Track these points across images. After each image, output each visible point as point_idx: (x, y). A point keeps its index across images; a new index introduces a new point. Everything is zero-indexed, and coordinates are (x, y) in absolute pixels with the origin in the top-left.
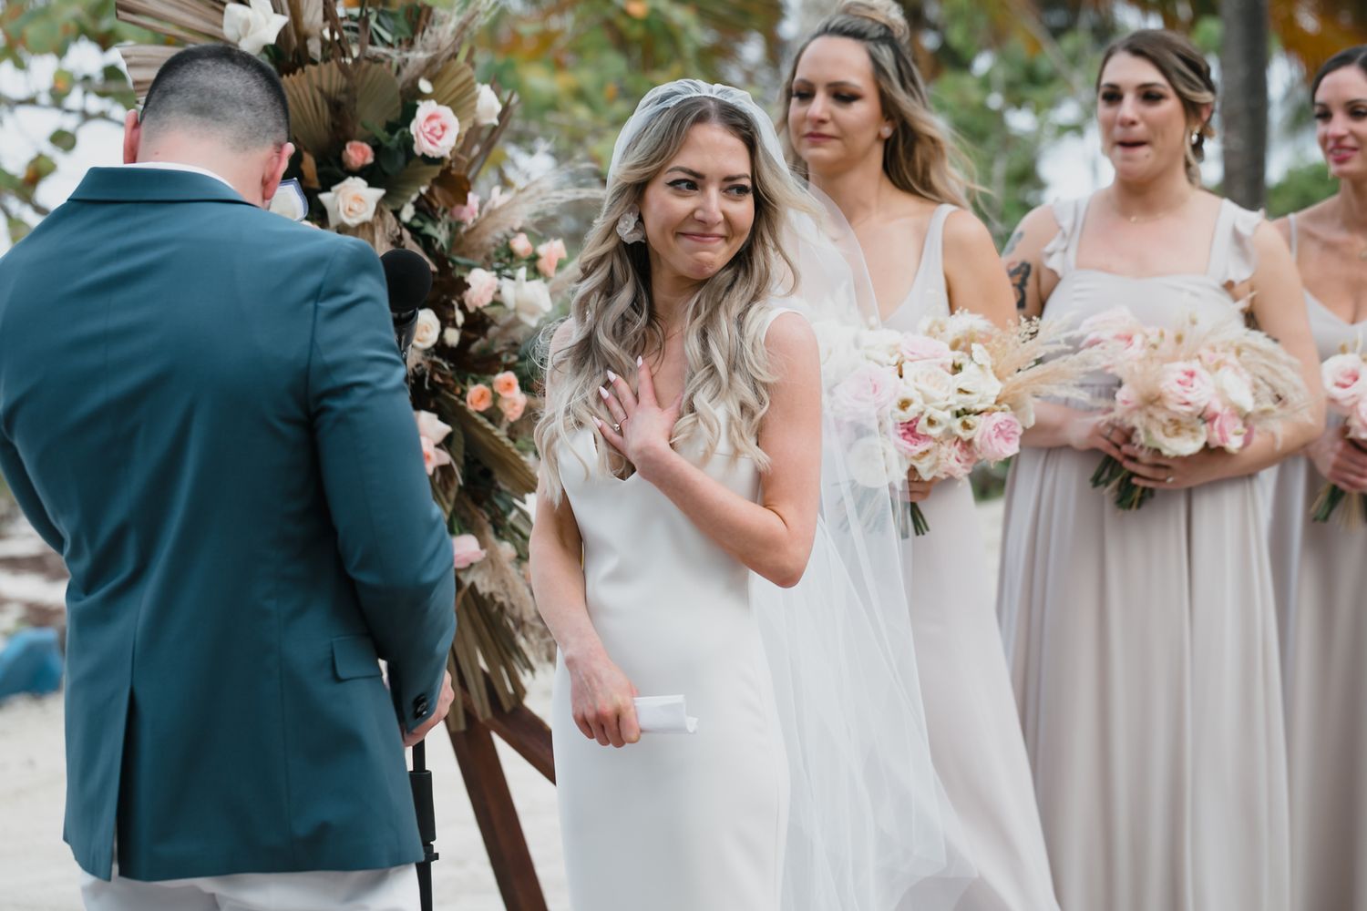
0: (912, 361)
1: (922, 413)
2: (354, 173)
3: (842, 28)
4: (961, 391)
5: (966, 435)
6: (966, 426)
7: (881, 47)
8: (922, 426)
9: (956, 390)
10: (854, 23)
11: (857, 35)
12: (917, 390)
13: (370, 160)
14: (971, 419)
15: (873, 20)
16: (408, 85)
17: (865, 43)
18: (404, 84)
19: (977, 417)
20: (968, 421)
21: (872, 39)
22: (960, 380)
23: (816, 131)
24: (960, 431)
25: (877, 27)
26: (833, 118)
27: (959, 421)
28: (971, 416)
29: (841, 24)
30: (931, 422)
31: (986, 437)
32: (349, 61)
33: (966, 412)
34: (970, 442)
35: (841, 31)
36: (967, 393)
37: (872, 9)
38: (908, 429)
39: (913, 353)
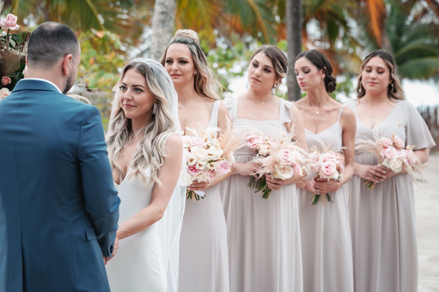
0: (193, 146)
1: (197, 163)
2: (5, 87)
3: (180, 41)
4: (209, 154)
5: (212, 169)
6: (212, 166)
7: (192, 46)
8: (197, 167)
9: (207, 155)
10: (183, 39)
11: (185, 43)
12: (195, 155)
13: (10, 82)
14: (213, 163)
15: (189, 37)
16: (23, 58)
17: (188, 45)
18: (21, 58)
19: (215, 163)
20: (212, 164)
21: (190, 44)
22: (209, 151)
23: (175, 74)
24: (209, 167)
25: (191, 40)
26: (179, 69)
27: (209, 164)
28: (213, 162)
29: (180, 39)
30: (200, 165)
31: (218, 168)
32: (3, 50)
33: (212, 161)
34: (214, 170)
35: (180, 42)
36: (211, 155)
37: (188, 34)
38: (194, 168)
39: (194, 144)
